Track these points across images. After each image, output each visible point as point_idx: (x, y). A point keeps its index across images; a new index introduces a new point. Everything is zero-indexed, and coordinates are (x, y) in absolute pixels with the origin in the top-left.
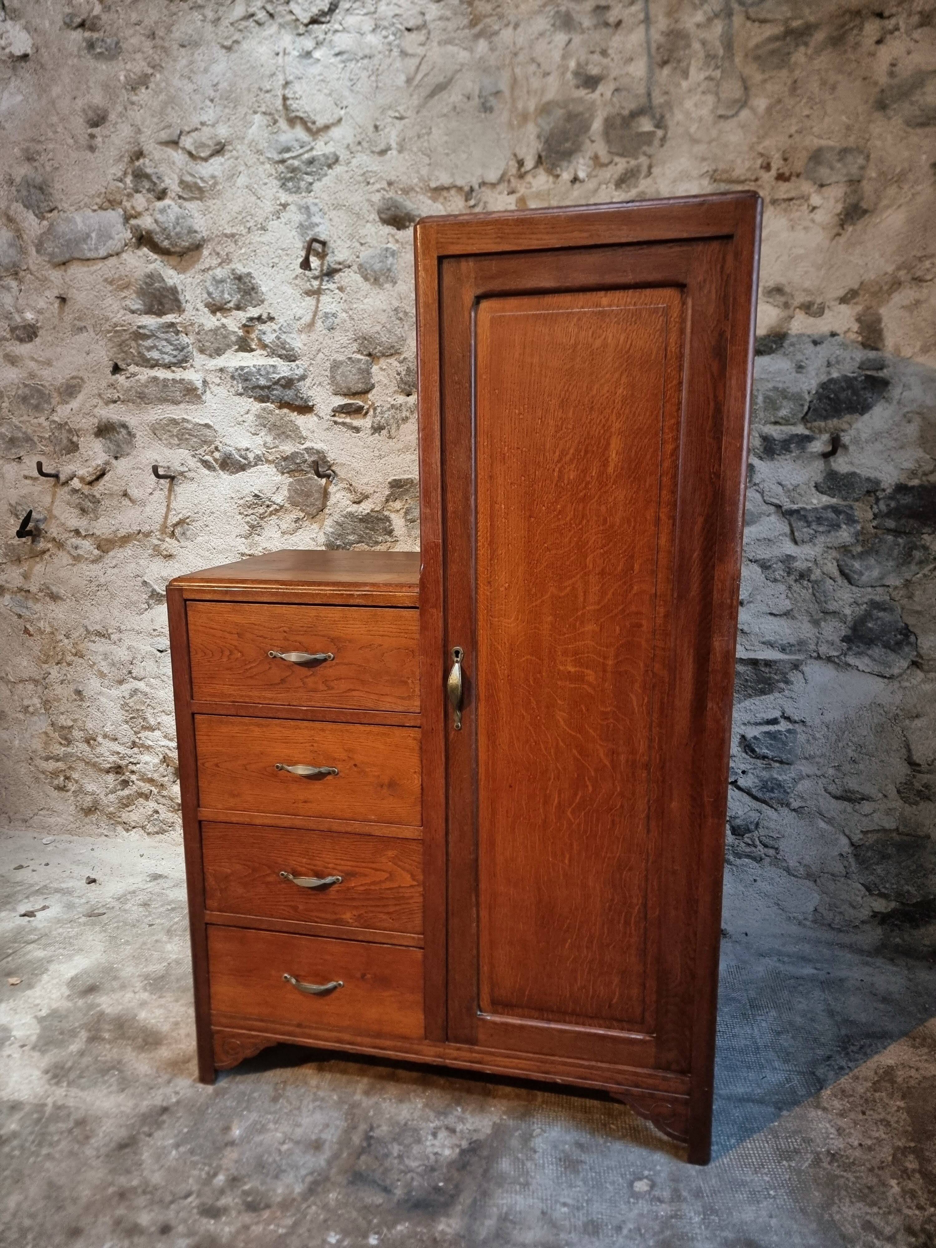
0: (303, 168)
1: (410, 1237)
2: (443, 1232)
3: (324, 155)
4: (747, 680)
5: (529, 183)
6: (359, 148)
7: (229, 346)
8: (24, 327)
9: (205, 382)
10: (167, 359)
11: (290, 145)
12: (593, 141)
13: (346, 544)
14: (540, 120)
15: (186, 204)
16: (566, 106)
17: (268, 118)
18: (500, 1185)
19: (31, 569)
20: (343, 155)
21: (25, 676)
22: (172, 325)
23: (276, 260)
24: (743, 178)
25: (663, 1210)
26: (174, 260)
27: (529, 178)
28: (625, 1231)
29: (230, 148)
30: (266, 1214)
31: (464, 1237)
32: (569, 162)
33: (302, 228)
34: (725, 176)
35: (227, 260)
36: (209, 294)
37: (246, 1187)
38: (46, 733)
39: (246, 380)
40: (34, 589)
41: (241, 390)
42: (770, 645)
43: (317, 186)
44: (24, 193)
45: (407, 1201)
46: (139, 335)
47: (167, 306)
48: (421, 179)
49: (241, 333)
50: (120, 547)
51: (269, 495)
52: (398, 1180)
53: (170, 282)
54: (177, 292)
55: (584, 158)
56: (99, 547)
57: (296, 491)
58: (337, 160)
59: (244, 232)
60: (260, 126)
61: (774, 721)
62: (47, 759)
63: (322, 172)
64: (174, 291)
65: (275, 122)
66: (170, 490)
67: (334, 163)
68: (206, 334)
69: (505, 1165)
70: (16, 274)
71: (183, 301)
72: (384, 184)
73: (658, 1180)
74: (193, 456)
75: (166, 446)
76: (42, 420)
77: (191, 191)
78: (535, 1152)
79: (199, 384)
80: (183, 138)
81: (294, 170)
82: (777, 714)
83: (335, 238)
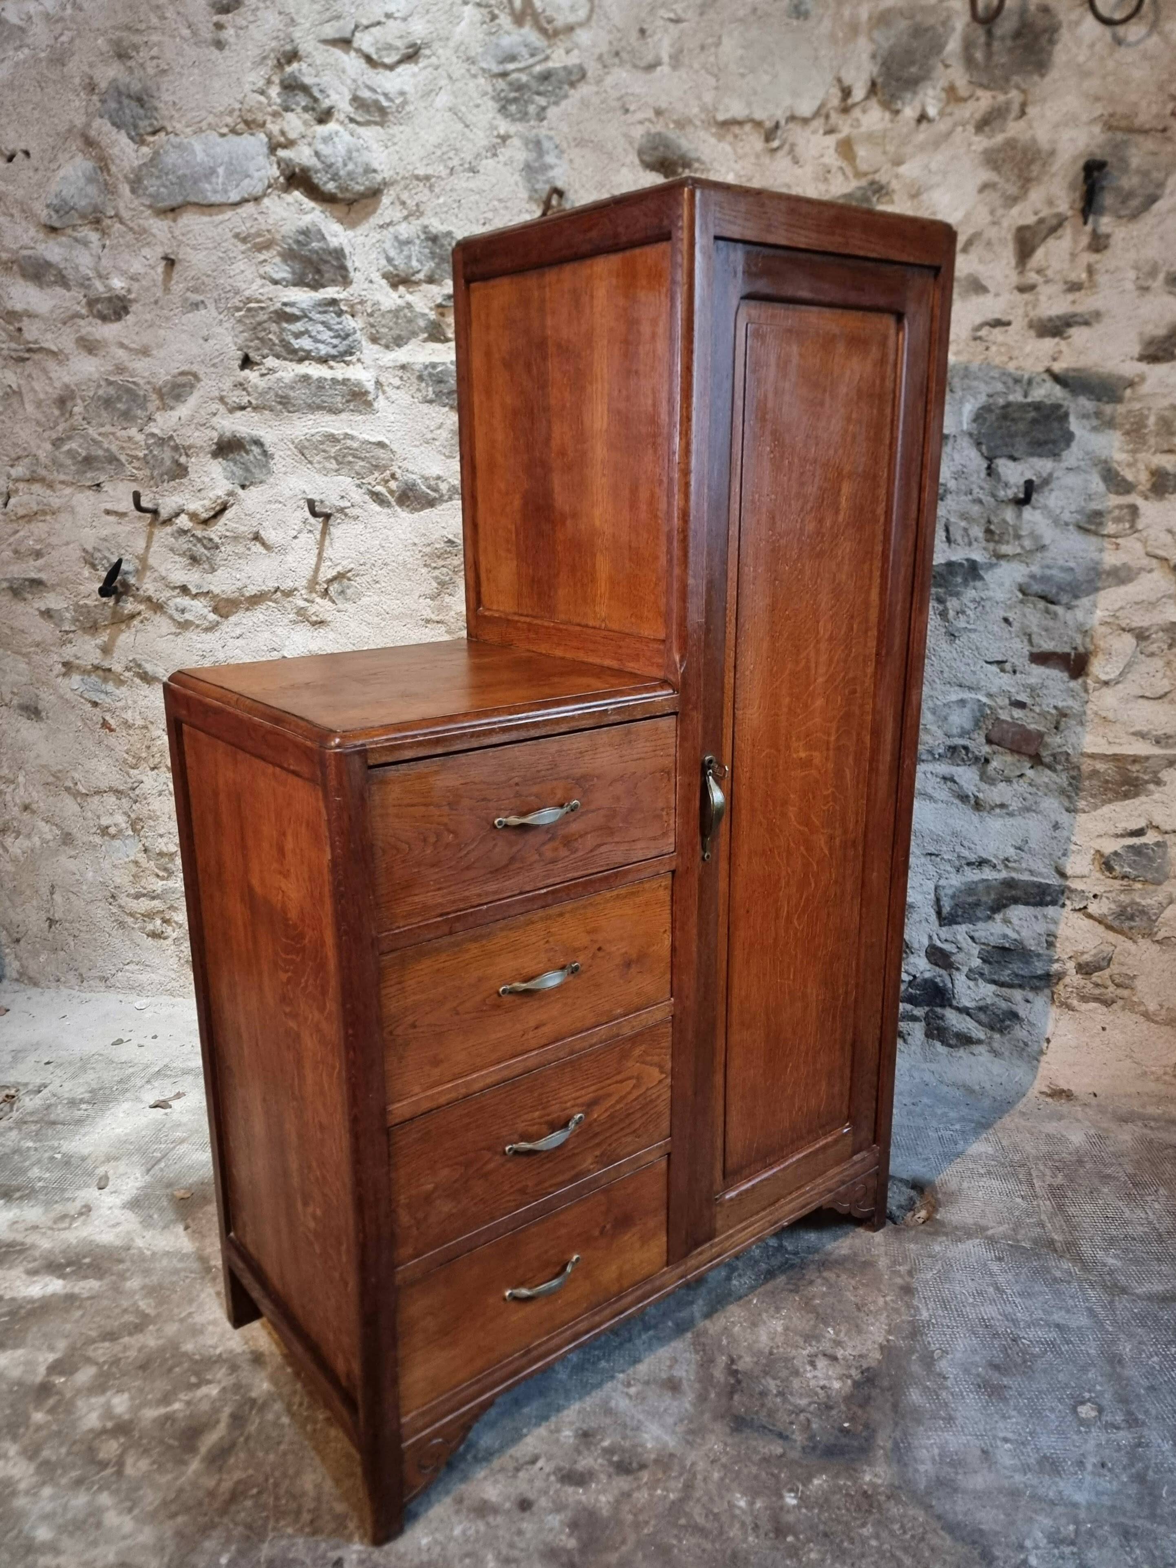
0: (534, 85)
1: (834, 1493)
2: (872, 1484)
3: (565, 68)
4: (1107, 782)
5: (858, 120)
6: (617, 60)
7: (414, 334)
8: (110, 299)
9: (378, 384)
10: (324, 350)
11: (516, 51)
12: (947, 66)
14: (876, 34)
15: (361, 130)
16: (912, 17)
17: (485, 11)
18: (919, 1422)
19: (113, 639)
20: (593, 69)
21: (104, 786)
22: (334, 302)
23: (490, 215)
24: (1147, 126)
25: (1124, 1437)
26: (342, 209)
27: (856, 113)
28: (1089, 1467)
29: (427, 52)
30: (645, 1476)
31: (900, 1488)
32: (915, 93)
33: (530, 171)
34: (1123, 123)
35: (417, 212)
36: (389, 260)
37: (606, 1443)
38: (136, 863)
39: (440, 381)
40: (117, 668)
41: (431, 395)
42: (1142, 735)
43: (553, 112)
44: (113, 105)
45: (814, 1448)
46: (283, 316)
47: (327, 275)
48: (704, 108)
49: (433, 315)
50: (247, 609)
52: (792, 1423)
53: (334, 242)
54: (344, 256)
55: (934, 88)
56: (215, 610)
58: (583, 76)
59: (444, 173)
60: (472, 23)
61: (1139, 833)
62: (137, 896)
63: (562, 93)
64: (339, 254)
65: (494, 17)
66: (324, 532)
67: (579, 81)
68: (383, 315)
69: (915, 1396)
70: (98, 221)
71: (351, 269)
72: (651, 114)
73: (1105, 1403)
74: (359, 486)
75: (319, 471)
76: (133, 431)
77: (368, 112)
78: (945, 1378)
79: (370, 386)
80: (357, 34)
81: (520, 87)
82: (1142, 823)
83: (577, 186)
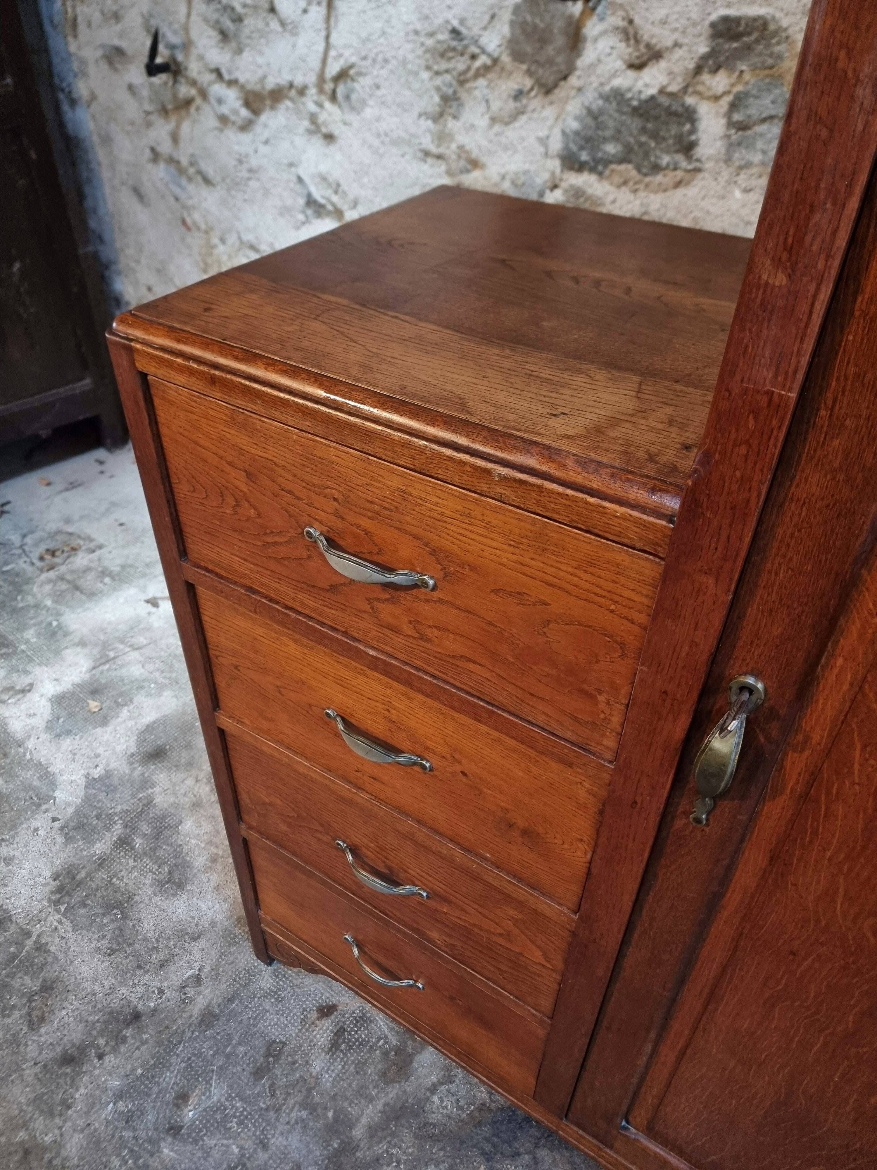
13: (597, 161)
19: (178, 128)
40: (184, 161)
51: (476, 31)
56: (247, 104)
57: (524, 24)
